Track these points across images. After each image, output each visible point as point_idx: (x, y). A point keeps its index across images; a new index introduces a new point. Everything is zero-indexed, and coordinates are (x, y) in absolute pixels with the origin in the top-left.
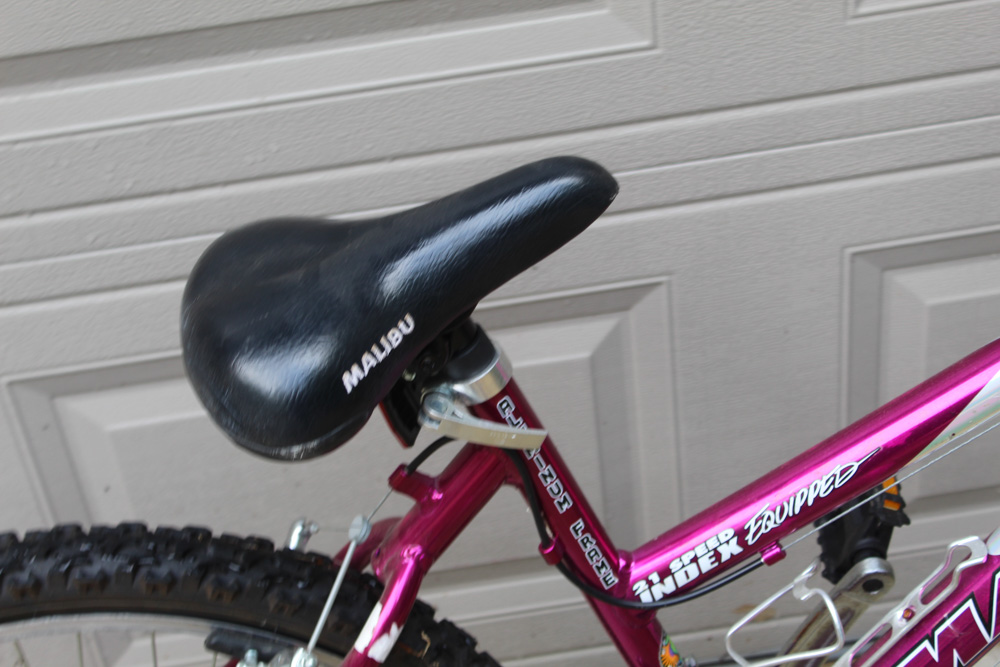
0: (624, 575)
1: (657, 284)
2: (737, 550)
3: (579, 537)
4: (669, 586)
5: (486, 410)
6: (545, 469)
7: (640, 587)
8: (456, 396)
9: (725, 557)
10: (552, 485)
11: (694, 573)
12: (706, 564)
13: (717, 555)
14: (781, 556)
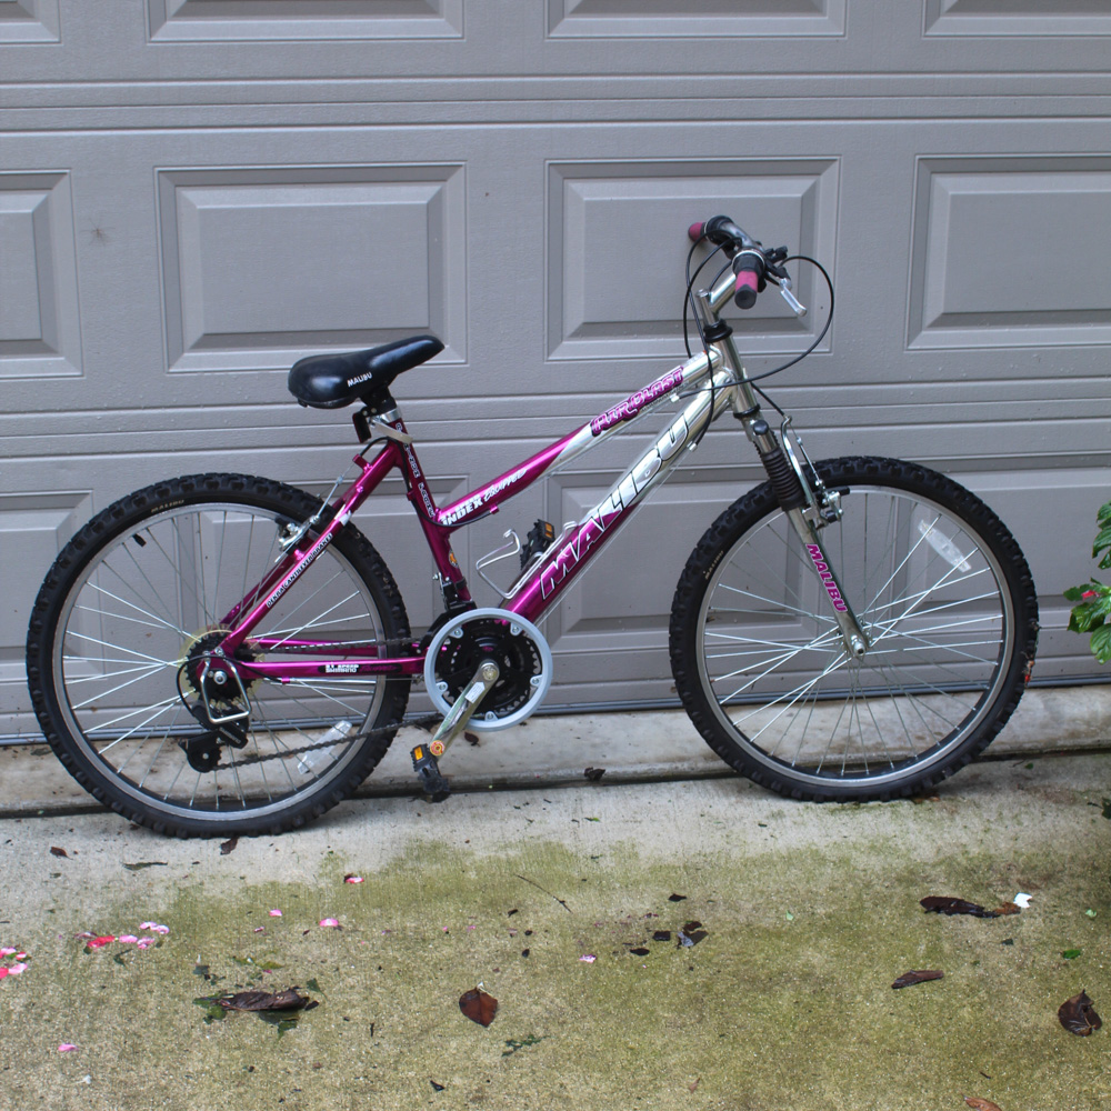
0: (437, 515)
1: (463, 479)
2: (481, 504)
3: (421, 490)
4: (454, 519)
5: (392, 425)
6: (411, 457)
7: (442, 517)
8: (383, 421)
9: (476, 507)
10: (413, 464)
11: (464, 514)
12: (469, 510)
13: (473, 505)
14: (497, 511)
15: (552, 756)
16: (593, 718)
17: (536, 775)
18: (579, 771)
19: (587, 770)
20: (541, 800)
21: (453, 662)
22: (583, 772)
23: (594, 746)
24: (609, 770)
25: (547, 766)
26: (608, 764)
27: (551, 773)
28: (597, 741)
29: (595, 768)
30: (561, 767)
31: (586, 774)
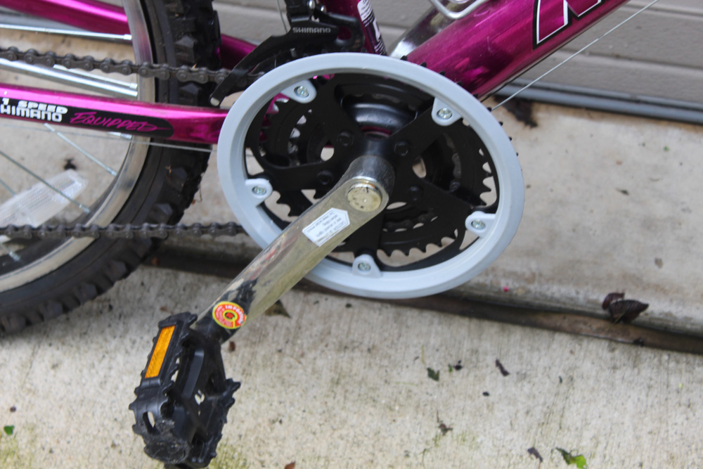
15: (553, 237)
16: (673, 136)
17: (504, 283)
18: (593, 297)
19: (611, 296)
20: (491, 360)
21: (296, 133)
22: (602, 299)
23: (648, 224)
24: (658, 307)
25: (533, 265)
26: (660, 289)
27: (534, 287)
28: (660, 209)
29: (628, 297)
30: (559, 276)
31: (606, 305)
